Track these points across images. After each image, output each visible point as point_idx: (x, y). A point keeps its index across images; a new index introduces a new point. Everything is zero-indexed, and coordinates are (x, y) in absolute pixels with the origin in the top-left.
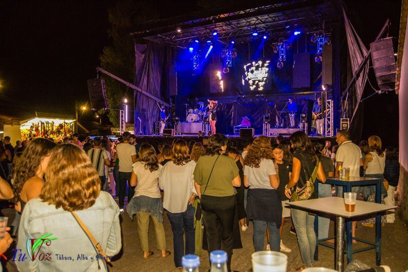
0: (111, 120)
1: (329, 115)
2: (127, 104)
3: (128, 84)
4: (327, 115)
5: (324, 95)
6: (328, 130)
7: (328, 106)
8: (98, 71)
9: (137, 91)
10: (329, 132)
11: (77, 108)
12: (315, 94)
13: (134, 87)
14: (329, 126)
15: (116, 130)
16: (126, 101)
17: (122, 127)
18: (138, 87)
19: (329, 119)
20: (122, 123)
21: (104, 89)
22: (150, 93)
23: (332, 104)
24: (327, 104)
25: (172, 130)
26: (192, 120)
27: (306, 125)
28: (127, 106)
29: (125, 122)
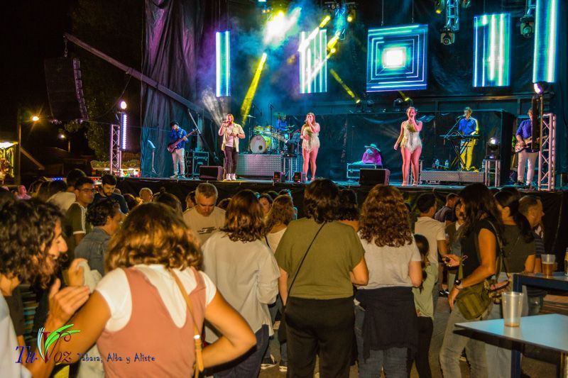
0: (93, 145)
1: (547, 146)
2: (126, 111)
3: (128, 70)
4: (542, 145)
5: (536, 104)
6: (543, 175)
7: (544, 126)
8: (66, 41)
9: (148, 86)
10: (546, 181)
11: (21, 118)
12: (519, 102)
13: (141, 77)
14: (545, 167)
15: (103, 166)
16: (124, 105)
17: (115, 160)
18: (149, 77)
19: (546, 154)
20: (115, 152)
21: (79, 79)
22: (175, 89)
23: (552, 124)
24: (542, 122)
25: (219, 167)
26: (261, 148)
27: (498, 164)
28: (125, 116)
29: (121, 149)
